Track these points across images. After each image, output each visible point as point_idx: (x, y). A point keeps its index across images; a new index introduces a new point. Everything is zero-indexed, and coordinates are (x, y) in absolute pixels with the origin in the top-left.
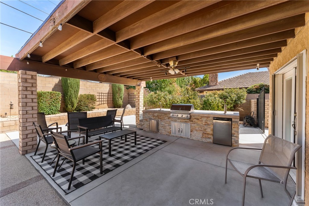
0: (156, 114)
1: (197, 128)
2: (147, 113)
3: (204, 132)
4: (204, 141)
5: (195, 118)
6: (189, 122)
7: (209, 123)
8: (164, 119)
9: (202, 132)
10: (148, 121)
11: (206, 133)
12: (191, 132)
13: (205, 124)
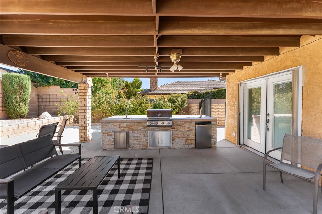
0: (124, 125)
1: (179, 136)
2: (109, 123)
3: (187, 139)
4: (187, 148)
5: (177, 125)
6: (170, 129)
7: (191, 128)
8: (139, 130)
9: (185, 139)
10: (111, 135)
11: (189, 139)
12: (173, 141)
13: (187, 130)
